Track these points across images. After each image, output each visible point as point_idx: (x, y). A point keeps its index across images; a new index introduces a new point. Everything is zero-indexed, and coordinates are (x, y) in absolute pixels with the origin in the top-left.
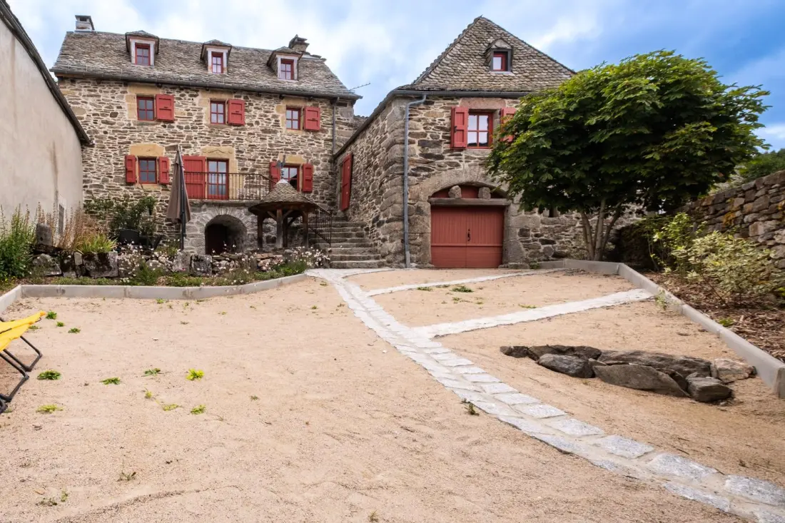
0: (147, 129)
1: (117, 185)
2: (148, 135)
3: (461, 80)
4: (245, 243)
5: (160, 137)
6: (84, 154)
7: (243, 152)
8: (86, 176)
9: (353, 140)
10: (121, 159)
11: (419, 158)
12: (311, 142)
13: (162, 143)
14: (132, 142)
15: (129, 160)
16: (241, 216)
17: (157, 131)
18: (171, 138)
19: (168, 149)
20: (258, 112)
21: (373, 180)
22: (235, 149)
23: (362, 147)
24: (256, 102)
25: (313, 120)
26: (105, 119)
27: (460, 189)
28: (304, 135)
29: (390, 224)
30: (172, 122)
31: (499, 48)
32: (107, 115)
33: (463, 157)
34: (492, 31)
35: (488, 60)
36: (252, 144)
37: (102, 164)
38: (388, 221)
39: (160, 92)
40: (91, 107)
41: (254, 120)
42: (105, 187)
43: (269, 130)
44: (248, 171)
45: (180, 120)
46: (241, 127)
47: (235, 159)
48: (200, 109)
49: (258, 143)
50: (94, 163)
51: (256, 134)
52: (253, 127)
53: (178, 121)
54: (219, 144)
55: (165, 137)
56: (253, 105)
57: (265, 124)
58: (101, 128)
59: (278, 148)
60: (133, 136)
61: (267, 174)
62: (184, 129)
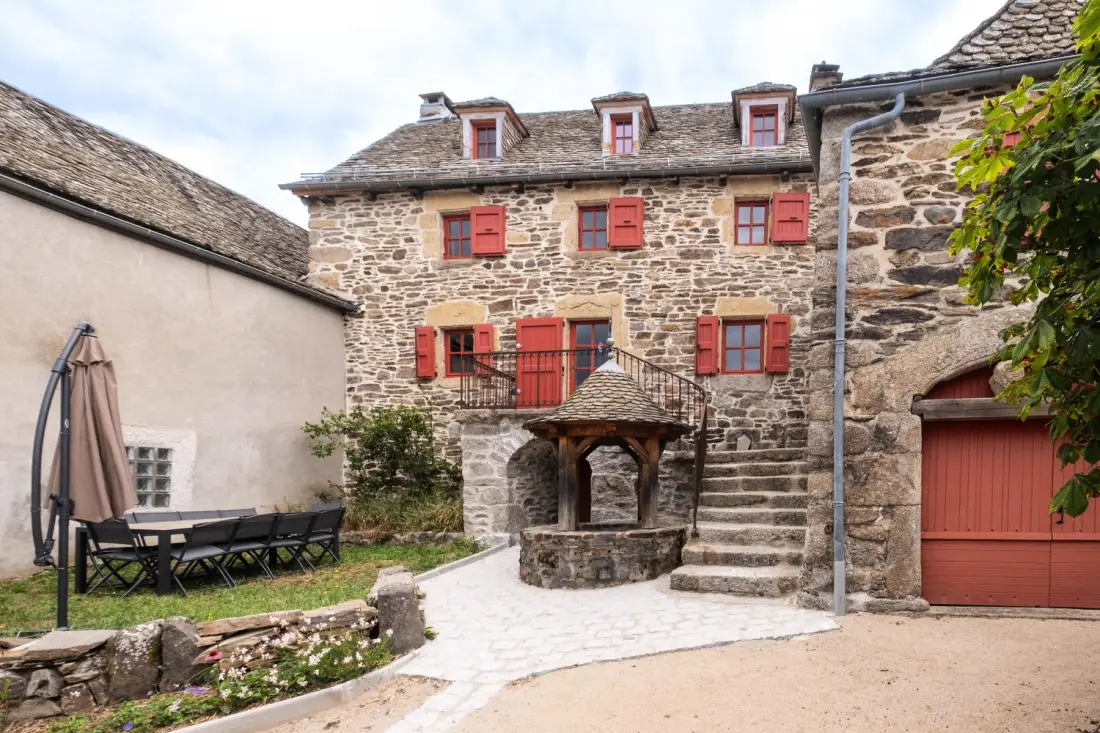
0: (457, 274)
1: (404, 383)
2: (459, 286)
5: (480, 287)
6: (349, 330)
7: (639, 302)
8: (351, 371)
10: (410, 334)
12: (789, 268)
13: (482, 298)
14: (429, 301)
15: (424, 336)
17: (474, 277)
18: (499, 287)
19: (493, 308)
20: (673, 218)
22: (624, 297)
26: (384, 263)
28: (773, 254)
30: (502, 257)
32: (388, 256)
36: (660, 282)
37: (379, 346)
39: (482, 201)
40: (360, 245)
41: (664, 236)
42: (384, 389)
43: (696, 251)
44: (651, 339)
45: (517, 251)
46: (635, 253)
47: (624, 317)
48: (556, 226)
49: (674, 281)
50: (364, 346)
51: (668, 262)
52: (662, 249)
53: (514, 253)
54: (591, 290)
55: (489, 285)
56: (662, 206)
57: (687, 240)
58: (377, 282)
59: (715, 286)
60: (432, 290)
61: (690, 342)
62: (525, 268)
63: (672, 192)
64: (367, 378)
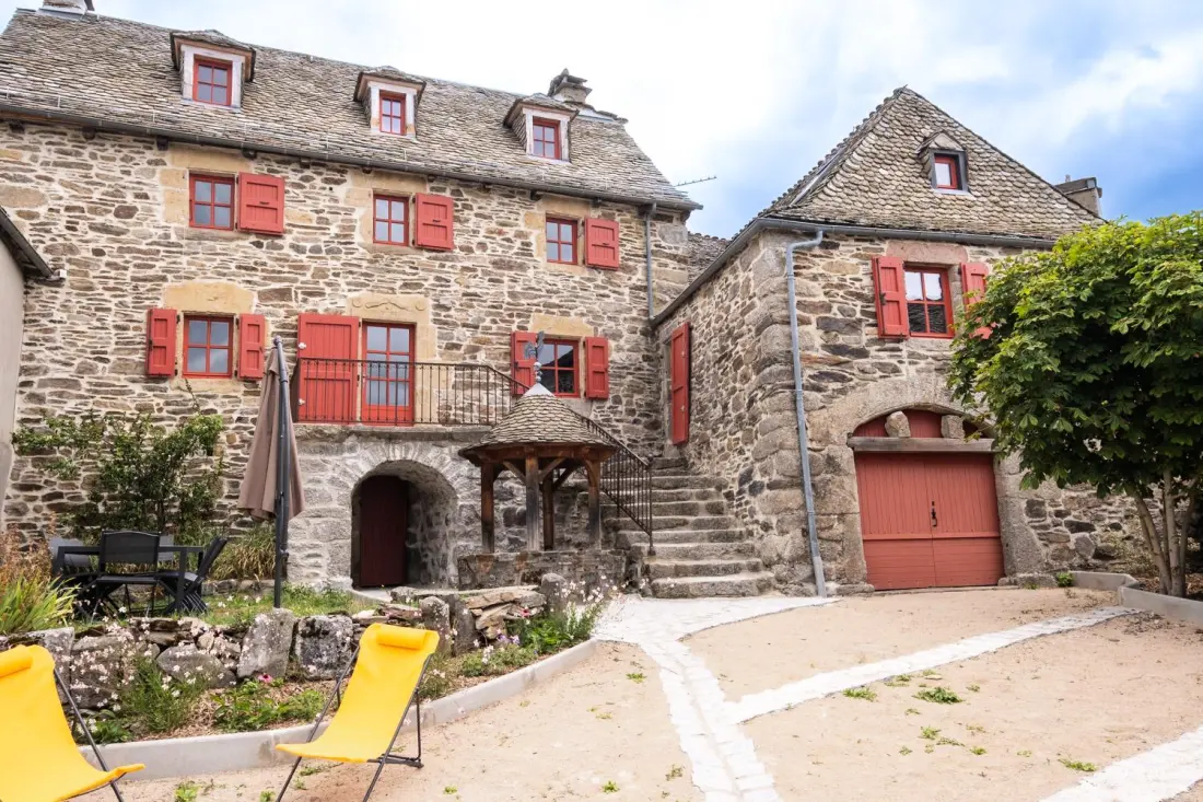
1: (121, 381)
2: (215, 264)
3: (883, 202)
4: (452, 527)
5: (246, 268)
7: (448, 309)
8: (30, 358)
9: (688, 297)
10: (136, 316)
11: (822, 353)
12: (603, 292)
13: (249, 282)
14: (169, 276)
15: (158, 320)
16: (441, 464)
17: (238, 255)
18: (273, 271)
19: (264, 296)
20: (484, 224)
21: (734, 390)
22: (431, 302)
23: (708, 315)
24: (479, 203)
25: (605, 246)
26: (99, 220)
27: (905, 418)
28: (587, 275)
29: (776, 492)
30: (278, 236)
31: (942, 149)
32: (110, 211)
33: (904, 354)
34: (927, 115)
35: (927, 167)
36: (471, 290)
38: (771, 486)
39: (253, 168)
40: (61, 191)
41: (475, 240)
42: (85, 386)
43: (509, 262)
44: (462, 351)
45: (298, 232)
46: (444, 254)
47: (431, 324)
48: (349, 211)
49: (487, 291)
51: (479, 269)
52: (473, 255)
53: (295, 234)
54: (392, 289)
55: (259, 268)
56: (472, 209)
57: (500, 249)
58: (87, 242)
59: (529, 301)
61: (505, 359)
62: (308, 254)
63: (485, 198)
64: (57, 370)
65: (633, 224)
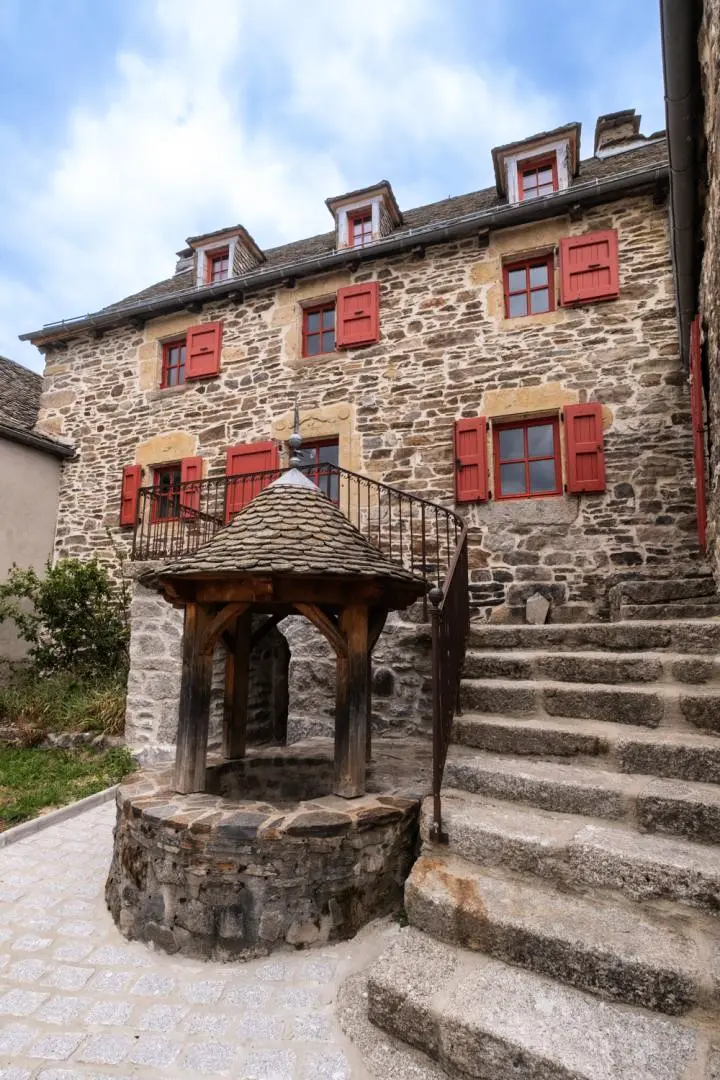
0: (170, 404)
1: (108, 532)
2: (171, 417)
5: (192, 415)
6: (64, 477)
7: (375, 411)
8: (62, 522)
12: (593, 337)
14: (141, 437)
15: (131, 475)
17: (187, 405)
18: (212, 412)
19: (204, 438)
20: (418, 299)
22: (355, 407)
24: (407, 277)
26: (103, 401)
28: (566, 321)
30: (217, 377)
32: (108, 393)
36: (402, 383)
37: (89, 493)
39: (200, 321)
40: (83, 386)
41: (407, 322)
42: (89, 541)
43: (450, 334)
44: (392, 458)
45: (232, 369)
46: (369, 350)
47: (356, 433)
48: (275, 334)
49: (419, 379)
50: (77, 493)
51: (412, 354)
52: (404, 340)
53: (229, 371)
54: (315, 403)
55: (201, 412)
56: (403, 287)
57: (437, 323)
58: (95, 422)
59: (478, 378)
60: (145, 424)
61: (446, 458)
62: (240, 387)
63: (415, 268)
64: (75, 529)
65: (646, 223)
